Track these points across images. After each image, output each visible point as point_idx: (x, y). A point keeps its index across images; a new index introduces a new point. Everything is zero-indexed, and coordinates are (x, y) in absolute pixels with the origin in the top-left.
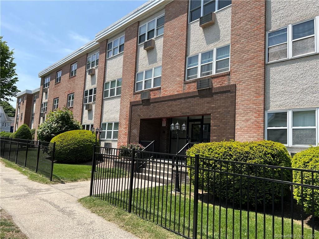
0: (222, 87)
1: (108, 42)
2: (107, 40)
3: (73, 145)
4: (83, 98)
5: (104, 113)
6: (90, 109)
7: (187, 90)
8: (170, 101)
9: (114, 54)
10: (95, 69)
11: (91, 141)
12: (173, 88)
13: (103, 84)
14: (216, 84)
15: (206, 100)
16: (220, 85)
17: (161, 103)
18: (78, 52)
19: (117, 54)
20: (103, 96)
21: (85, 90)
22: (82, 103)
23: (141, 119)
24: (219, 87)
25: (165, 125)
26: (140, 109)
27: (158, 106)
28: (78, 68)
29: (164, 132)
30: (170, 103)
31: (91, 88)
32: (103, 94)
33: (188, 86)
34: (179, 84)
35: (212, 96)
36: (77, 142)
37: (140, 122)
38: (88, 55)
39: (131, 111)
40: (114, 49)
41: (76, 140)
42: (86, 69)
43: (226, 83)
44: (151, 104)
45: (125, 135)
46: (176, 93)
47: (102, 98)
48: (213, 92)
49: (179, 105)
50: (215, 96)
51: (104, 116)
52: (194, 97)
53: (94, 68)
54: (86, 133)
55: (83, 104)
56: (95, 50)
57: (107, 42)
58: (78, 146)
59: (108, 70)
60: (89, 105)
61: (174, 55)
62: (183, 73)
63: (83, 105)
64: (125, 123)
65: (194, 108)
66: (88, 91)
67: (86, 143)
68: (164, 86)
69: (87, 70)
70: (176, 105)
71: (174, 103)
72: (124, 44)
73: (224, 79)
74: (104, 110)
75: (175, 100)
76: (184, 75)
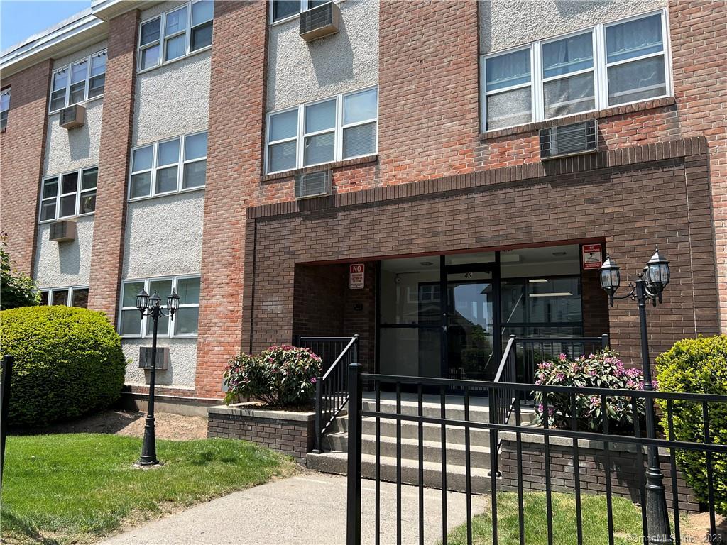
0: (646, 147)
1: (143, 18)
2: (139, 12)
3: (27, 362)
4: (38, 204)
5: (132, 248)
6: (69, 236)
7: (495, 161)
8: (424, 200)
9: (169, 56)
10: (85, 109)
11: (96, 345)
12: (432, 157)
13: (125, 151)
14: (617, 140)
15: (579, 192)
16: (635, 143)
17: (384, 208)
18: (16, 54)
19: (183, 57)
20: (126, 192)
21: (45, 178)
22: (32, 218)
23: (297, 265)
24: (632, 148)
25: (362, 286)
26: (294, 232)
27: (368, 219)
28: (13, 105)
29: (360, 307)
30: (424, 207)
31: (69, 169)
32: (126, 186)
33: (496, 150)
34: (456, 142)
35: (608, 179)
36: (45, 351)
37: (293, 273)
38: (56, 64)
39: (253, 238)
40: (168, 41)
41: (41, 341)
42: (47, 109)
43: (663, 135)
44: (340, 214)
45: (231, 318)
46: (446, 174)
47: (125, 199)
48: (610, 164)
49: (461, 212)
50: (615, 180)
51: (131, 257)
52: (527, 183)
53: (80, 104)
54: (76, 317)
55: (36, 221)
56: (86, 48)
57: (139, 18)
58: (51, 363)
59: (144, 109)
60: (64, 223)
61: (431, 50)
62: (471, 106)
63: (37, 225)
64: (227, 281)
65: (529, 219)
66: (57, 179)
67: (81, 352)
68: (392, 151)
69: (50, 113)
70: (451, 213)
71: (441, 206)
72: (210, 24)
73: (650, 123)
74: (131, 239)
75: (443, 195)
76: (476, 115)
